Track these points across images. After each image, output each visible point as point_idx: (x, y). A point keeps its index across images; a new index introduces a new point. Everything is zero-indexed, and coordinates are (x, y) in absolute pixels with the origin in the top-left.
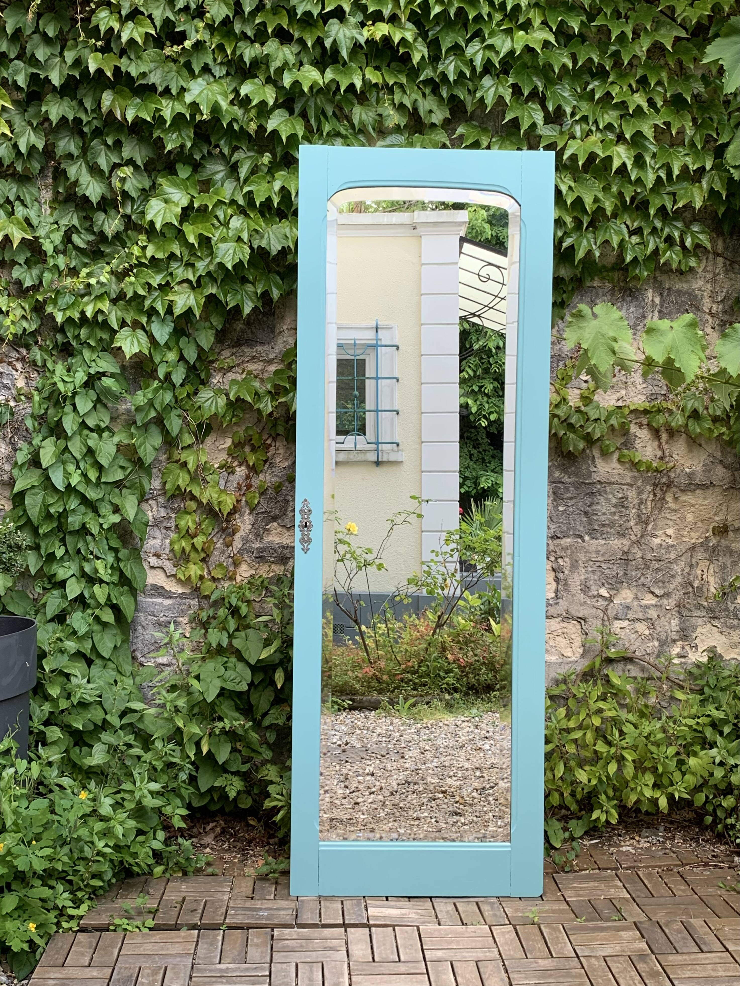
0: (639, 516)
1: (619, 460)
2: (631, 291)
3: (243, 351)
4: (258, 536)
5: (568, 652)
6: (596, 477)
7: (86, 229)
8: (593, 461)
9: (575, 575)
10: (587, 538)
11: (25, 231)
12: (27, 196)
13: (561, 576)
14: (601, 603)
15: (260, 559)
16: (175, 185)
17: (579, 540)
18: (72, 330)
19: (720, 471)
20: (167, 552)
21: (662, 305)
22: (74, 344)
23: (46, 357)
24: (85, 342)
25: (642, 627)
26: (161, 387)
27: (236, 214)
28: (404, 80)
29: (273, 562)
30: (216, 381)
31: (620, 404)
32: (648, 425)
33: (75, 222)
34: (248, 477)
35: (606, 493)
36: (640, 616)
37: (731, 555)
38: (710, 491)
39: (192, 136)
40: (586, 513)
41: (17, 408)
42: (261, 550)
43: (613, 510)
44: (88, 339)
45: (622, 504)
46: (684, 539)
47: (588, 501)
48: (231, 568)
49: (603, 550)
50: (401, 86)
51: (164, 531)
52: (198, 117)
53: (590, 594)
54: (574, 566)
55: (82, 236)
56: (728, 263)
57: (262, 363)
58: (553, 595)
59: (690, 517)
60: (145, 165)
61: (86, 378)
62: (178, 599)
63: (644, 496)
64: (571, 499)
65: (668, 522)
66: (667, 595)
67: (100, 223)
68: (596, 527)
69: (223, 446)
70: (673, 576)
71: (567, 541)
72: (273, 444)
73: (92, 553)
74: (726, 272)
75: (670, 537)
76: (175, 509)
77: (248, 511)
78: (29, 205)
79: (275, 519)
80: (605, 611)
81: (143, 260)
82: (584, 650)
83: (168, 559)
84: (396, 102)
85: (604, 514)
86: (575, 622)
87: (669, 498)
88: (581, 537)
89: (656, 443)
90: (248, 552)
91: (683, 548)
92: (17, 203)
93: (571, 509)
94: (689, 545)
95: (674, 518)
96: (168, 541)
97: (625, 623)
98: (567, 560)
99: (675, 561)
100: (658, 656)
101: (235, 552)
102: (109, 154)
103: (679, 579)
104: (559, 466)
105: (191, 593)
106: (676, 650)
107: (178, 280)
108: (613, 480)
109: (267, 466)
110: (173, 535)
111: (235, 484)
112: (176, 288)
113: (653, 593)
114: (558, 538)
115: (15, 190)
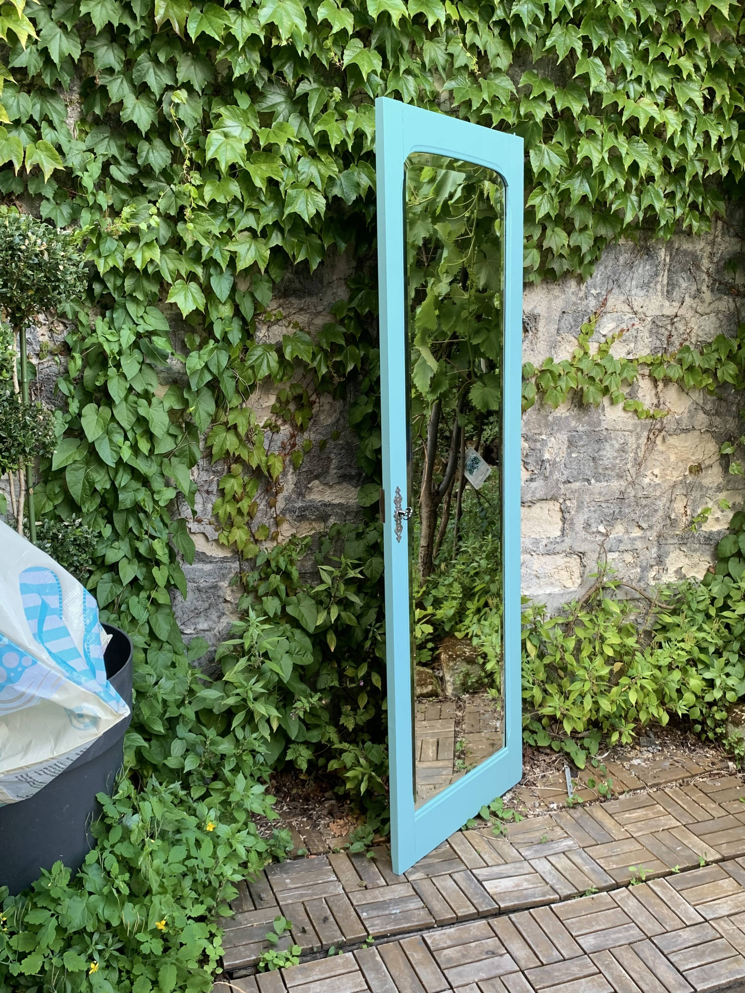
0: (635, 459)
1: (624, 409)
2: (649, 250)
3: (290, 303)
4: (301, 495)
5: (569, 584)
6: (604, 425)
7: (127, 161)
8: (603, 410)
9: (580, 515)
10: (593, 481)
11: (55, 160)
12: (54, 114)
13: (567, 516)
14: (599, 538)
15: (302, 518)
16: (235, 116)
17: (586, 483)
18: (112, 279)
19: (701, 417)
20: (209, 517)
21: (670, 265)
22: (116, 296)
23: (77, 309)
24: (131, 295)
25: (629, 558)
26: (216, 348)
27: (304, 155)
28: (477, 18)
29: (314, 520)
30: (261, 335)
31: (631, 357)
32: (650, 376)
33: (114, 151)
34: (293, 436)
35: (611, 439)
36: (629, 547)
37: (701, 490)
38: (690, 434)
39: (259, 61)
40: (594, 459)
41: (41, 367)
42: (304, 509)
43: (616, 454)
44: (134, 291)
45: (623, 450)
46: (668, 478)
47: (596, 447)
48: (273, 530)
49: (604, 491)
50: (475, 26)
51: (205, 495)
52: (275, 42)
53: (590, 531)
54: (579, 508)
55: (121, 168)
56: (725, 226)
57: (308, 316)
58: (559, 533)
59: (673, 458)
60: (203, 91)
61: (133, 338)
62: (219, 564)
63: (640, 441)
64: (583, 446)
65: (655, 463)
66: (651, 527)
67: (144, 154)
68: (600, 471)
69: (267, 404)
70: (656, 511)
71: (576, 485)
72: (317, 400)
73: (146, 533)
74: (723, 234)
75: (657, 476)
76: (218, 472)
77: (291, 470)
78: (58, 127)
79: (317, 477)
80: (602, 545)
81: (201, 203)
82: (582, 581)
83: (210, 524)
84: (468, 41)
85: (609, 458)
86: (576, 556)
87: (659, 440)
88: (588, 480)
89: (654, 392)
90: (290, 512)
91: (666, 486)
92: (44, 124)
93: (582, 456)
94: (672, 484)
95: (660, 459)
96: (210, 506)
97: (616, 555)
98: (574, 501)
99: (659, 498)
100: (639, 581)
101: (278, 512)
102: (159, 73)
103: (660, 513)
104: (575, 416)
105: (232, 557)
106: (653, 573)
107: (239, 228)
108: (618, 427)
109: (311, 423)
110: (215, 499)
111: (279, 443)
112: (238, 236)
113: (639, 526)
114: (570, 482)
115: (38, 107)
